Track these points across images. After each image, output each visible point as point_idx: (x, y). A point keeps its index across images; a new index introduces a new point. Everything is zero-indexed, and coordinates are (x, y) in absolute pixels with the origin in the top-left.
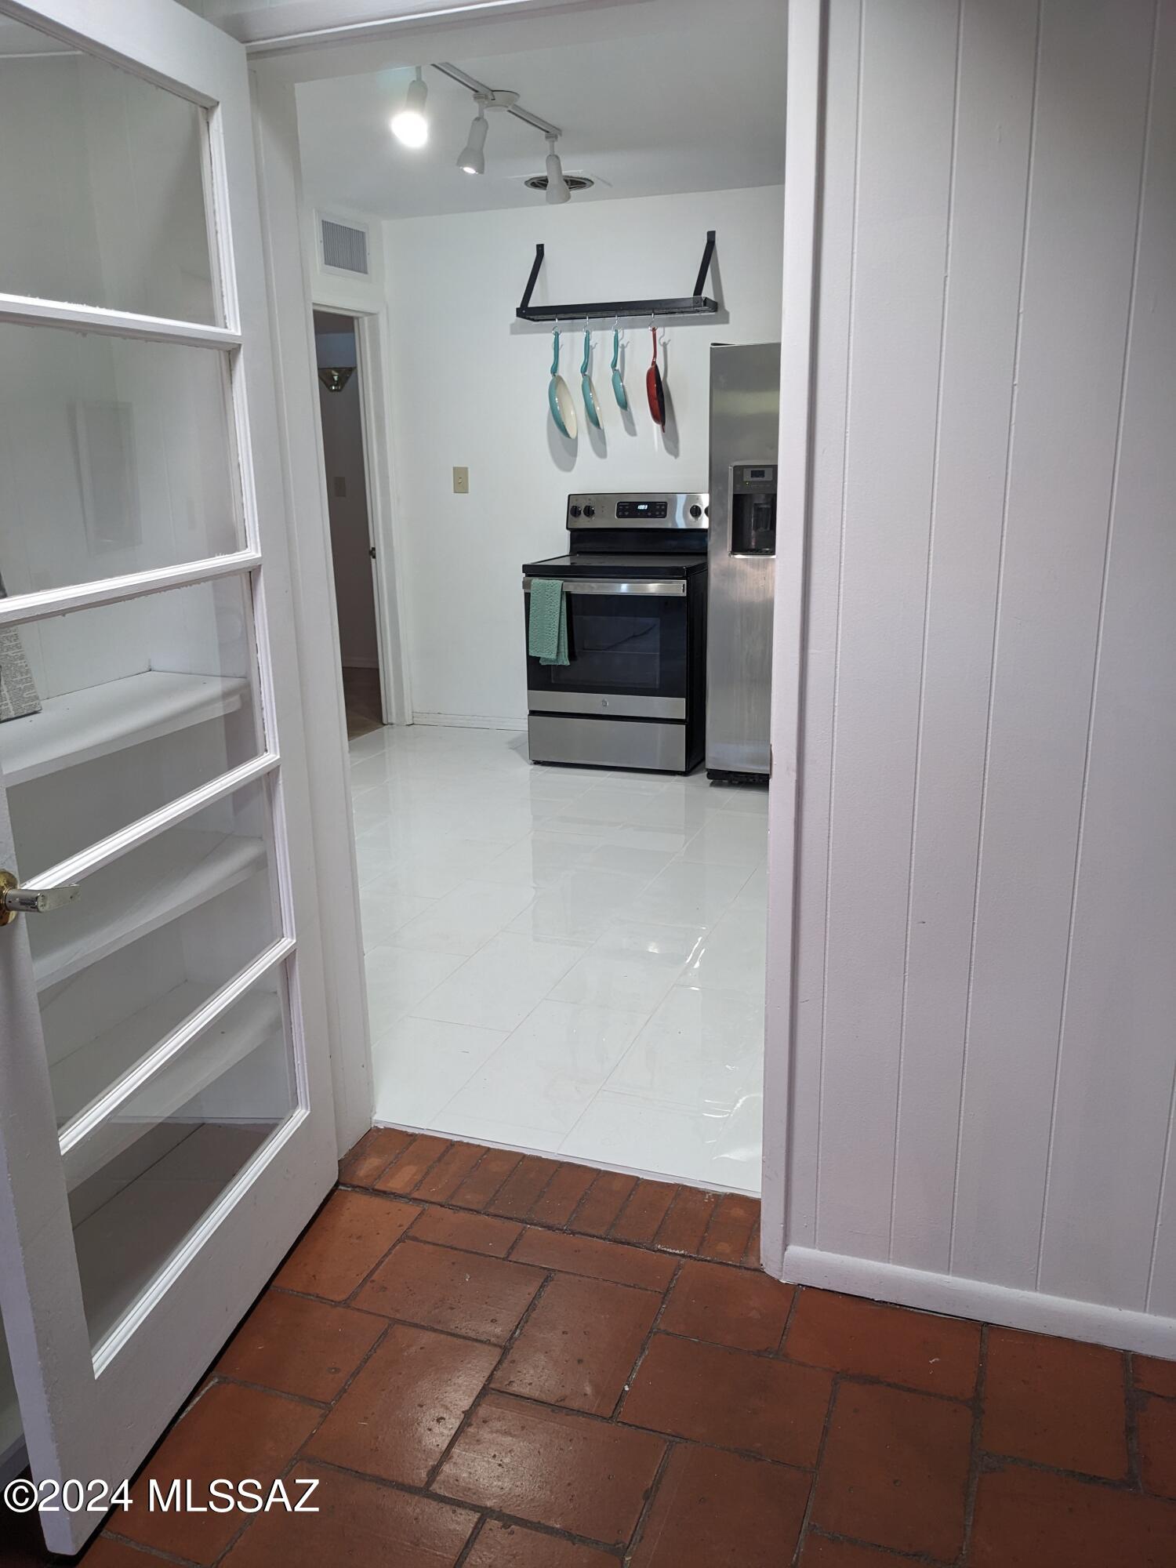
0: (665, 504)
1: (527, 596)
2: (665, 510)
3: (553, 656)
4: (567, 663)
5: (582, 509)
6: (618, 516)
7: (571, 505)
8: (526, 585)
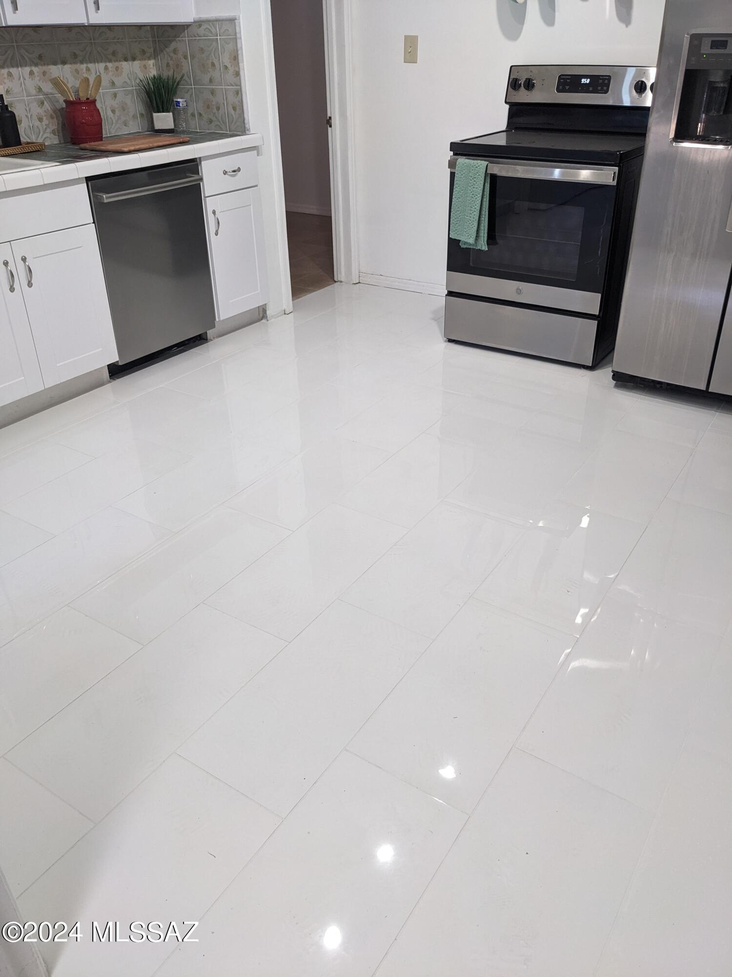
0: (608, 78)
1: (452, 175)
2: (608, 86)
3: (471, 241)
4: (485, 248)
5: (522, 82)
6: (559, 90)
7: (512, 77)
8: (452, 164)
